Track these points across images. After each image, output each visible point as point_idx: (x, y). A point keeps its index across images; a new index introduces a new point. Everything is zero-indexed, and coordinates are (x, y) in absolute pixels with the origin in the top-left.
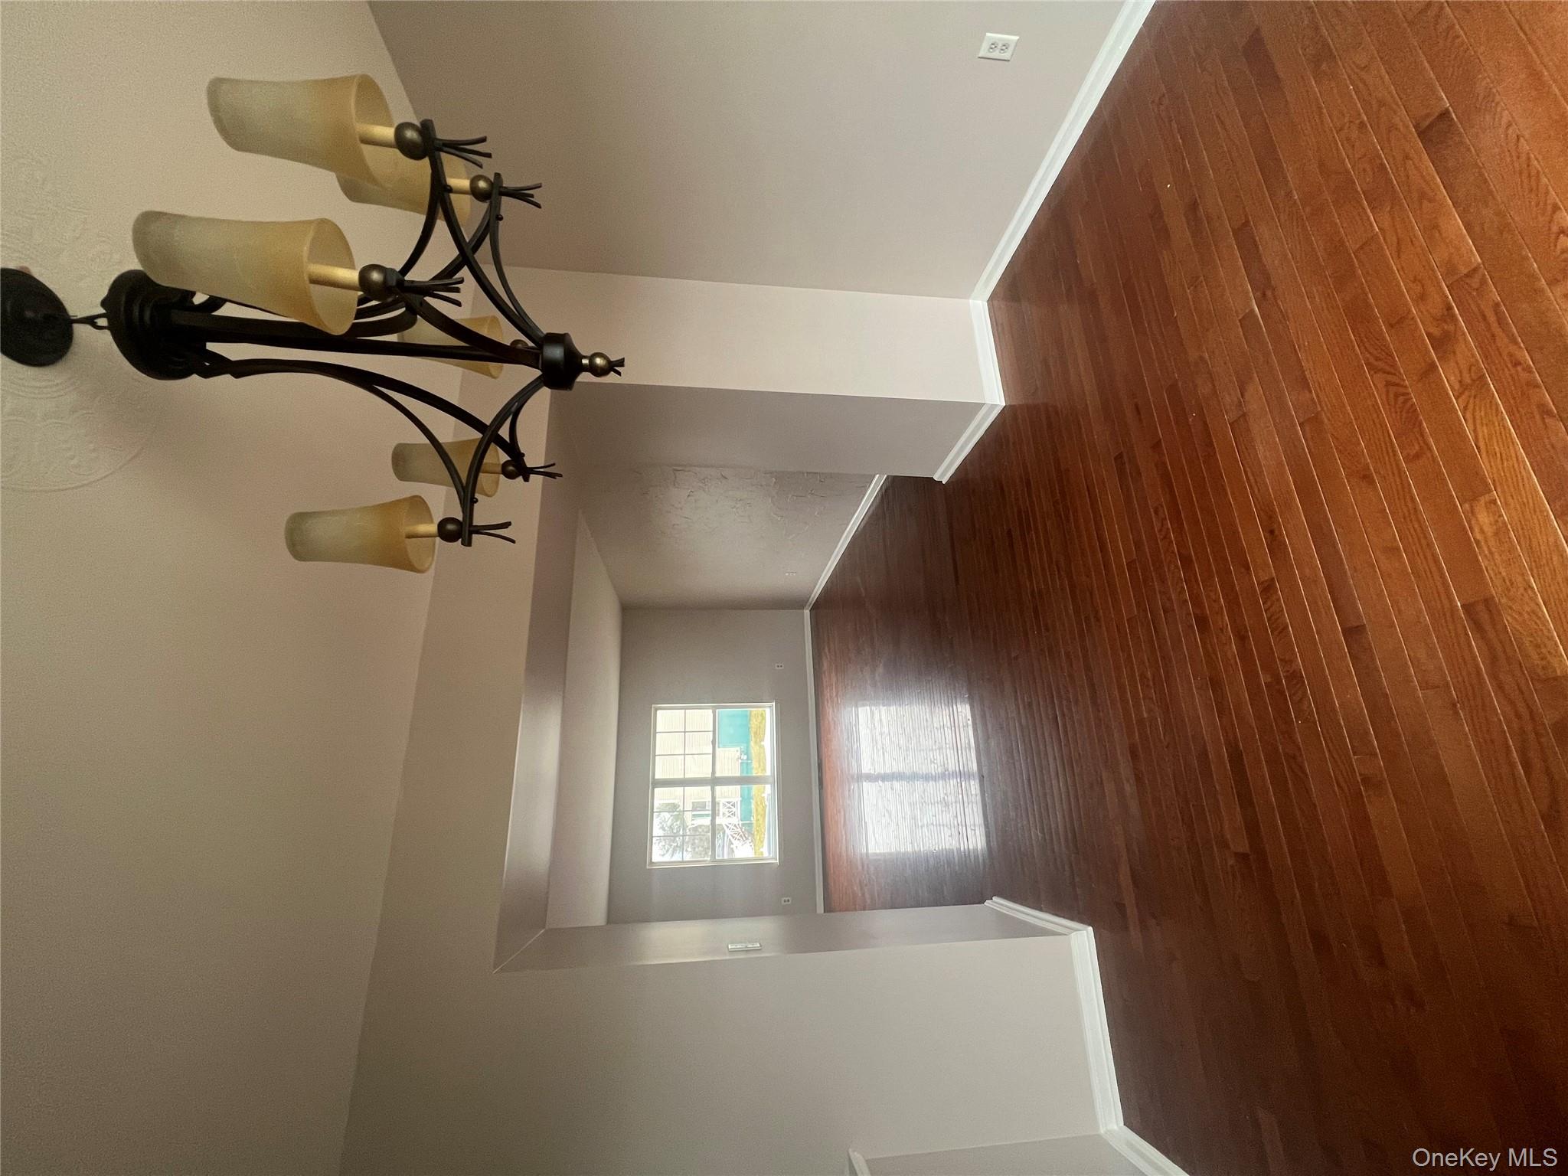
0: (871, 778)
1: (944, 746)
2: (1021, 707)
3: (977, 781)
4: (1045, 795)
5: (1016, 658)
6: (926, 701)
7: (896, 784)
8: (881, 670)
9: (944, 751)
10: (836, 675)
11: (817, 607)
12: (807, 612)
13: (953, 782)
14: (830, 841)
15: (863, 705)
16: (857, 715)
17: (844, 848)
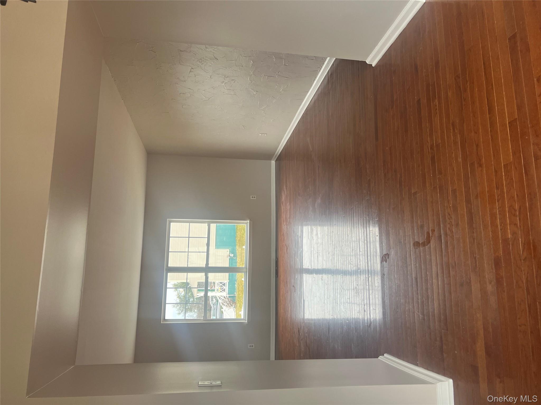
0: (309, 272)
1: (358, 253)
2: (415, 228)
3: (380, 277)
4: (427, 289)
5: (415, 193)
6: (348, 222)
7: (325, 276)
8: (319, 201)
9: (358, 256)
10: (290, 204)
11: (280, 159)
12: (273, 162)
13: (363, 277)
14: (281, 311)
15: (306, 225)
16: (302, 231)
17: (289, 316)
